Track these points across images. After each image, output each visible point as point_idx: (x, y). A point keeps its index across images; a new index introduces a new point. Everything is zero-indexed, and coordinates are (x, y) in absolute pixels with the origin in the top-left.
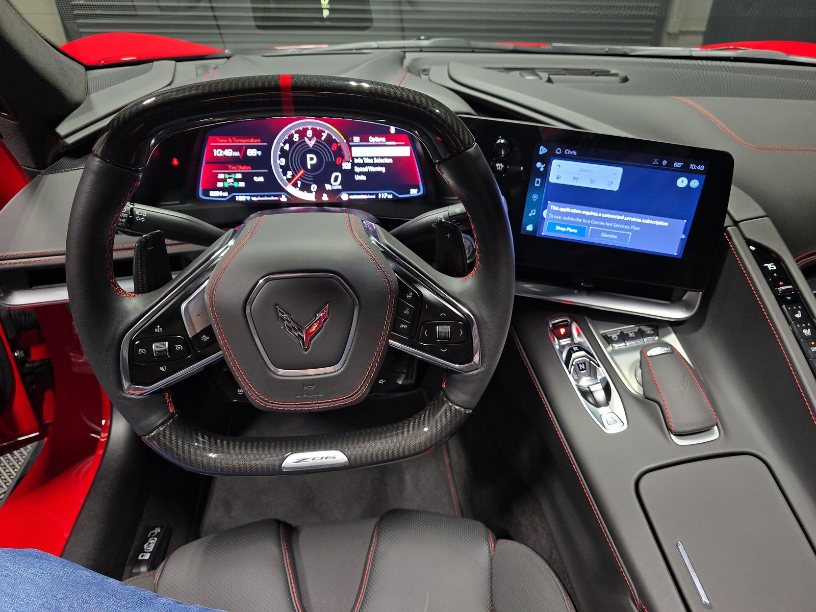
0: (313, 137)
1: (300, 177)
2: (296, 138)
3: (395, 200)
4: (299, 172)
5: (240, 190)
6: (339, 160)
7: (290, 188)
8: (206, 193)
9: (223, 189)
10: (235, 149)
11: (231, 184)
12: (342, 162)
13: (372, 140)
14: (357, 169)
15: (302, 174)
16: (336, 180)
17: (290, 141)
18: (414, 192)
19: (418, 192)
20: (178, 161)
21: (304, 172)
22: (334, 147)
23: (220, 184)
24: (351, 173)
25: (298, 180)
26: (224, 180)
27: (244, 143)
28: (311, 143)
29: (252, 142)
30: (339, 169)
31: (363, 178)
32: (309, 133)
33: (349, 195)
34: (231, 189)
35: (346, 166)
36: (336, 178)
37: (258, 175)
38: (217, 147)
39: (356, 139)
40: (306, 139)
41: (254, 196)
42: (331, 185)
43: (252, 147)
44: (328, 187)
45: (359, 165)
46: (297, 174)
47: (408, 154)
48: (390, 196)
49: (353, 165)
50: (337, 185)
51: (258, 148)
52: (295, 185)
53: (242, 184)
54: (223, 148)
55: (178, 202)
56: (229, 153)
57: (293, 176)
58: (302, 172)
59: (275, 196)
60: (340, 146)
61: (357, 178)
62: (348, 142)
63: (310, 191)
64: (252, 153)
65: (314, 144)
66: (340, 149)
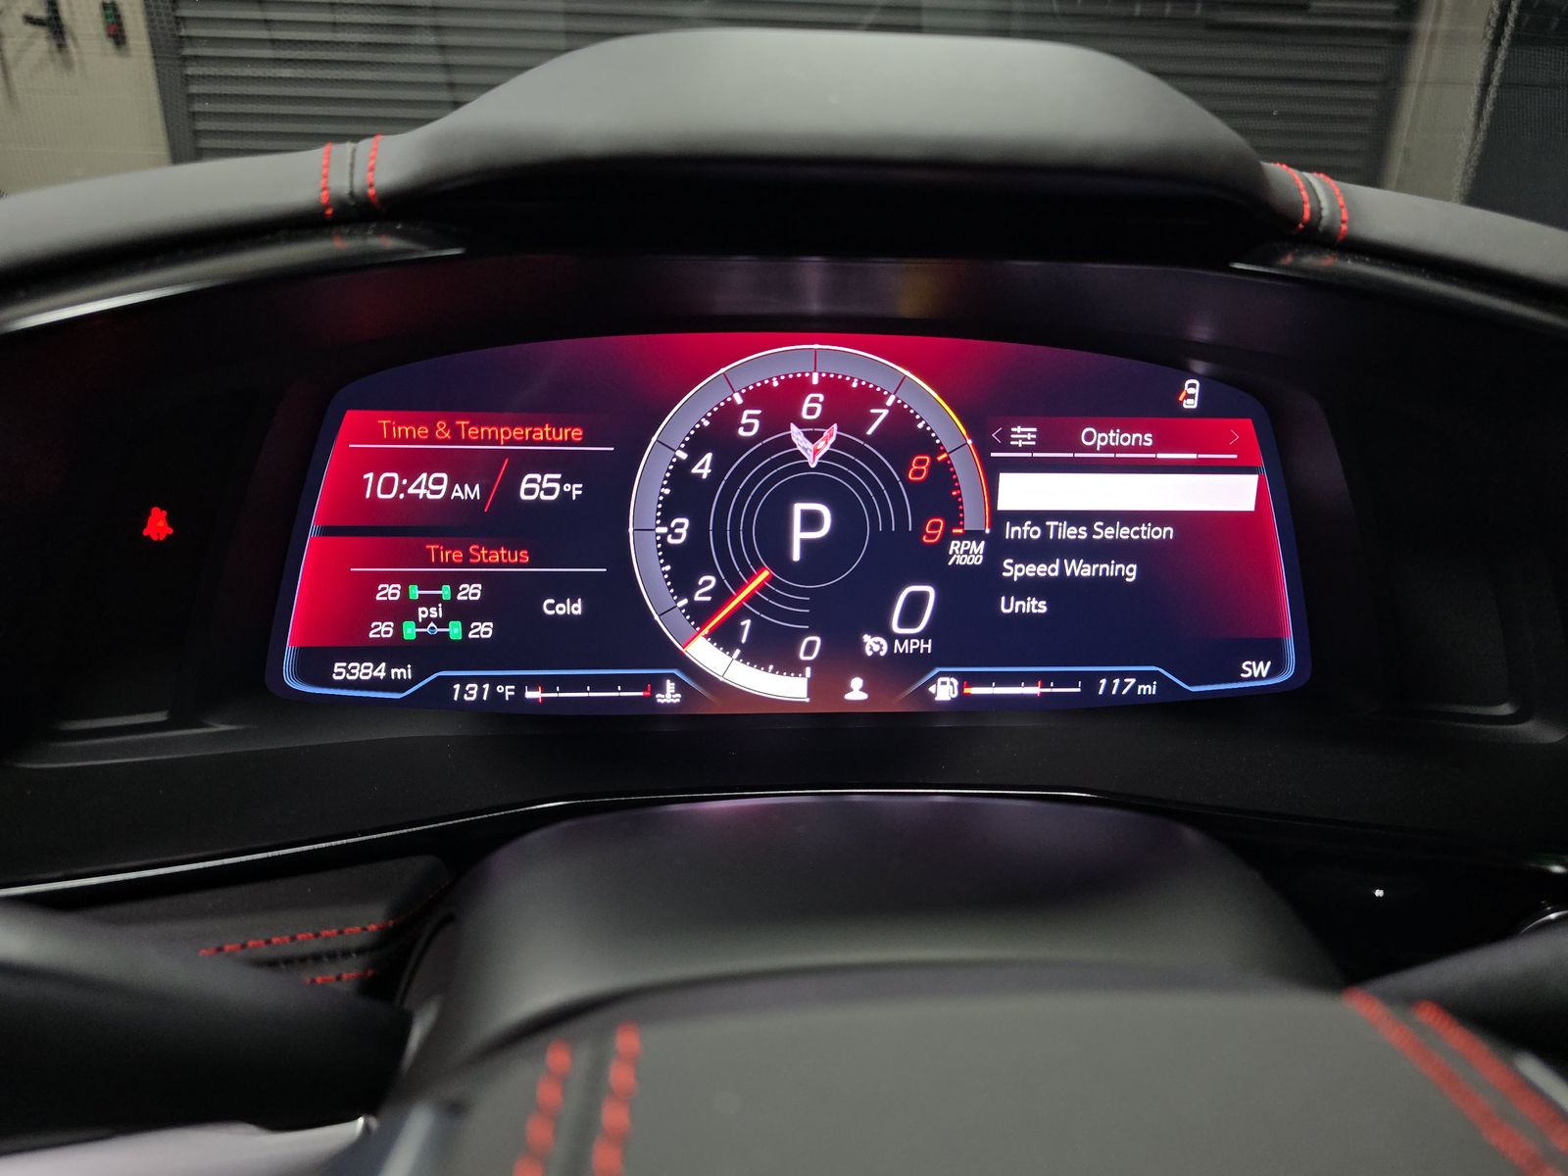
0: (824, 422)
1: (752, 599)
2: (750, 423)
3: (1171, 708)
4: (751, 577)
5: (469, 654)
6: (935, 526)
7: (703, 652)
8: (315, 666)
9: (392, 651)
10: (460, 468)
11: (433, 629)
12: (948, 537)
13: (1099, 439)
14: (1013, 570)
15: (761, 587)
16: (911, 616)
17: (717, 435)
18: (1256, 670)
19: (1271, 674)
20: (171, 520)
21: (770, 579)
22: (919, 467)
23: (382, 629)
24: (987, 580)
25: (740, 612)
26: (402, 610)
27: (507, 437)
28: (812, 451)
29: (545, 435)
30: (933, 564)
31: (1037, 606)
32: (812, 406)
33: (966, 680)
34: (430, 652)
35: (967, 553)
36: (916, 603)
37: (563, 589)
38: (380, 462)
39: (1024, 435)
40: (796, 434)
41: (534, 683)
42: (891, 637)
43: (543, 463)
44: (873, 644)
45: (1027, 551)
46: (739, 586)
47: (1248, 504)
48: (1149, 689)
49: (999, 545)
50: (912, 639)
51: (567, 466)
52: (724, 637)
53: (483, 629)
54: (411, 465)
55: (160, 717)
56: (429, 487)
57: (720, 596)
58: (765, 574)
59: (629, 683)
60: (947, 465)
61: (1009, 606)
62: (983, 447)
63: (790, 666)
64: (538, 487)
65: (828, 456)
66: (943, 475)
